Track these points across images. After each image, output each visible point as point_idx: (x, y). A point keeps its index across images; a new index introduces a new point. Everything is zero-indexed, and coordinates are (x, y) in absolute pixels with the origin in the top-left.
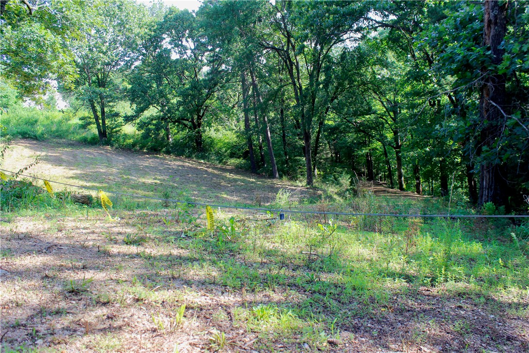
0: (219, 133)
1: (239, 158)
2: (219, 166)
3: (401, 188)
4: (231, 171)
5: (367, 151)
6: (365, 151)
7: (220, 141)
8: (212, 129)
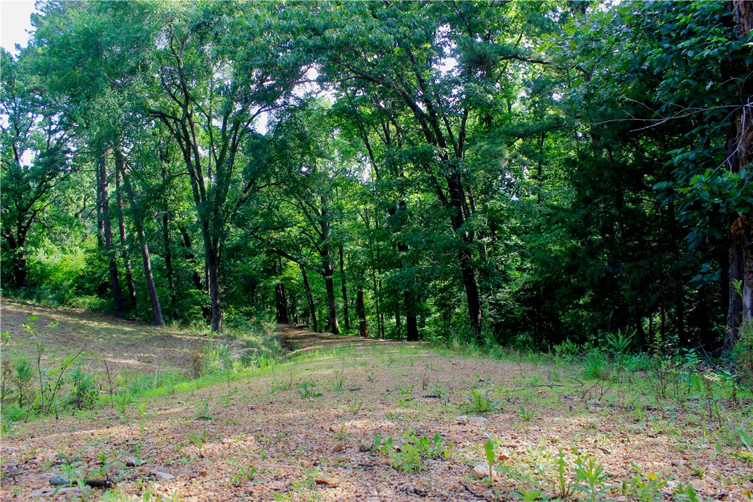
0: (52, 257)
1: (91, 294)
2: (60, 308)
3: (335, 331)
4: (82, 316)
5: (278, 281)
6: (276, 281)
7: (56, 269)
8: (41, 251)
